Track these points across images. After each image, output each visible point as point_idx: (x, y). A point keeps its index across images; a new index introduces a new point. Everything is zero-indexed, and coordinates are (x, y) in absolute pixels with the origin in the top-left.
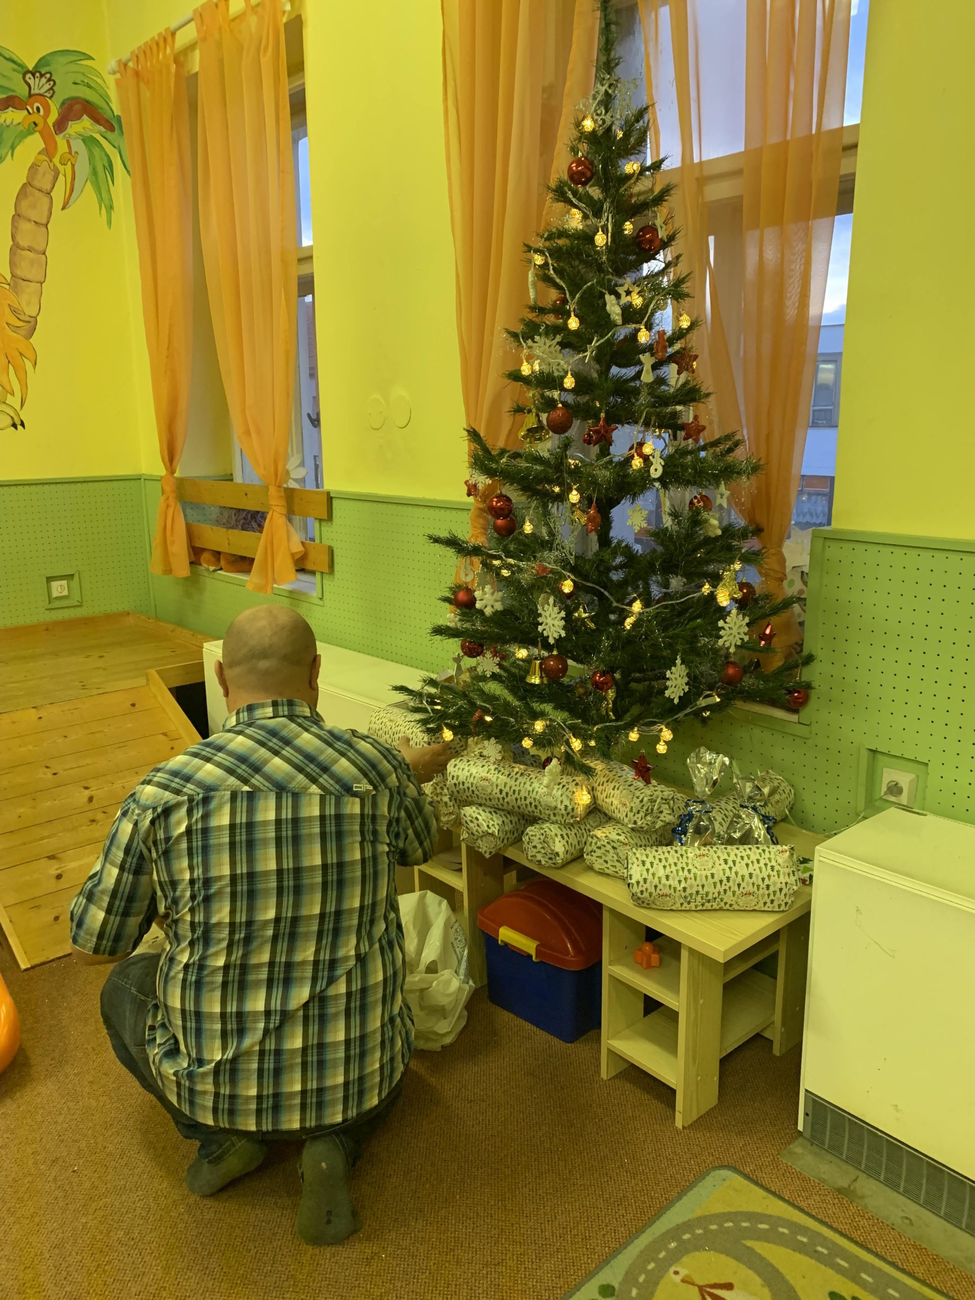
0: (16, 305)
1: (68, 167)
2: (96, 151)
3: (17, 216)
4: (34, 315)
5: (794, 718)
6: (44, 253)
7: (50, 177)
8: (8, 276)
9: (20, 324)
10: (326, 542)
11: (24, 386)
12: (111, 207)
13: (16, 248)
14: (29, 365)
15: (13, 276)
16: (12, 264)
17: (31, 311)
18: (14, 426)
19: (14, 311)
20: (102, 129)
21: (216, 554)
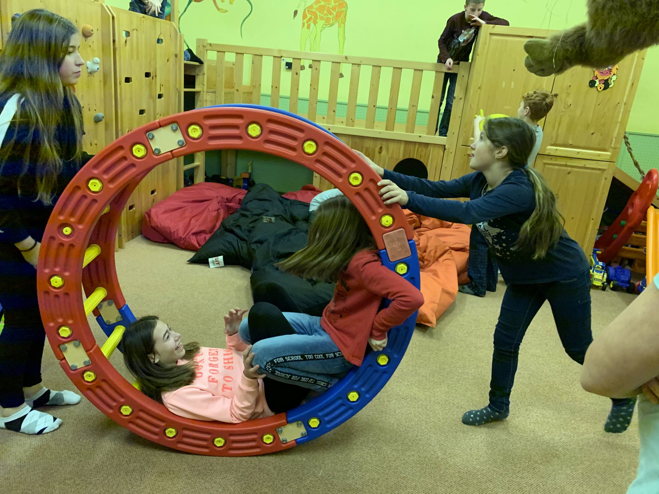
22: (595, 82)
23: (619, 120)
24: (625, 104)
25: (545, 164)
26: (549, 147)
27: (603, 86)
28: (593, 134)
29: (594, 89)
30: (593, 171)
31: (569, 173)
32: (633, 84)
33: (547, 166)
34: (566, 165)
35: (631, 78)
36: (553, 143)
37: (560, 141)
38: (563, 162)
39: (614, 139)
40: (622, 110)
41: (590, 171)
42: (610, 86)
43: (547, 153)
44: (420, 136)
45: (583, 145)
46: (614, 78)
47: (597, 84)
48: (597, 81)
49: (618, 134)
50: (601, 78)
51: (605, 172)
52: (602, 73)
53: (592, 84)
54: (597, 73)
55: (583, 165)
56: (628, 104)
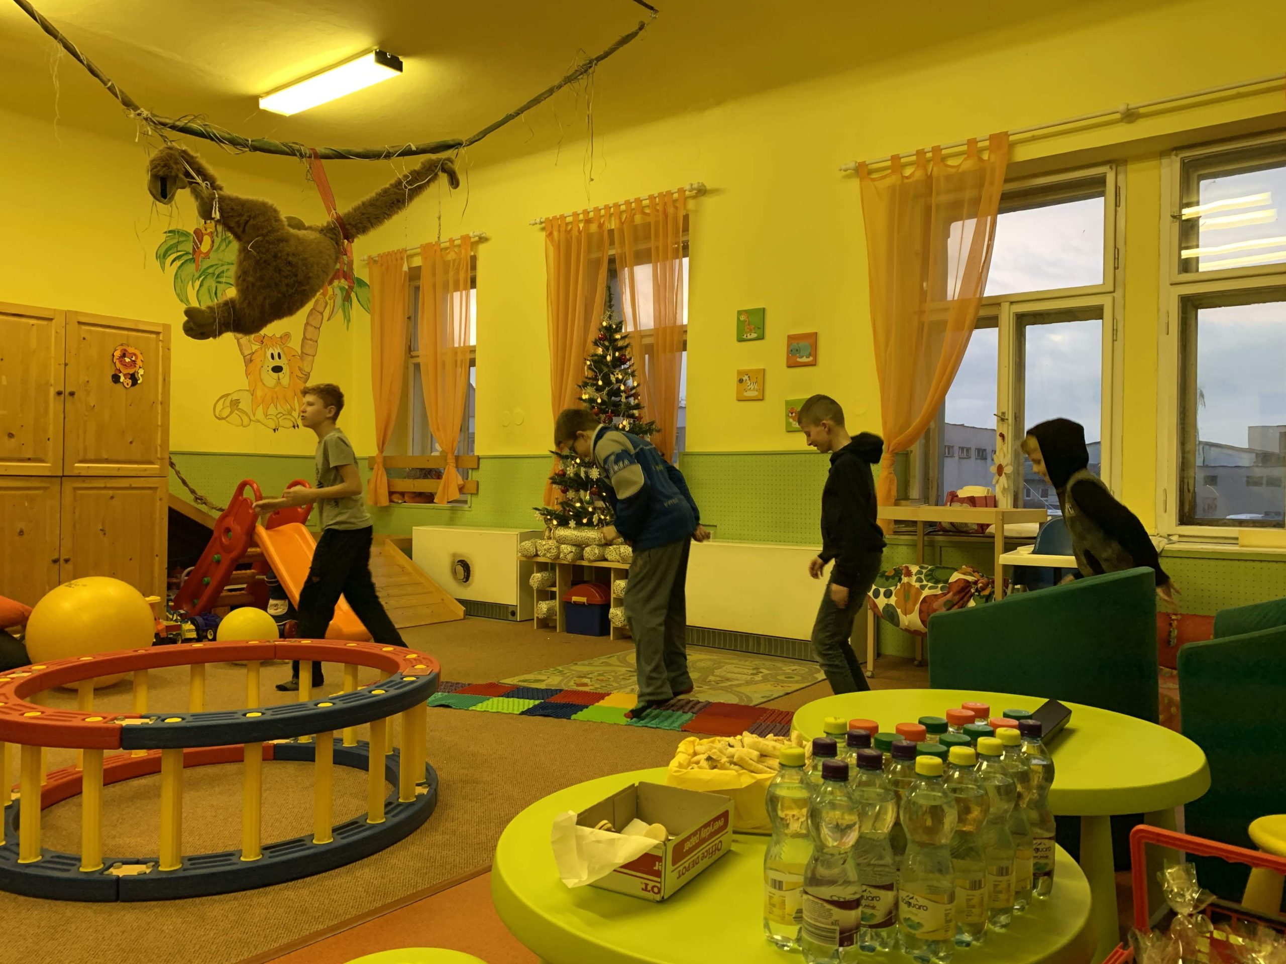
0: (301, 367)
1: (332, 301)
3: (307, 324)
4: (308, 371)
6: (317, 342)
7: (323, 305)
8: (300, 352)
9: (302, 376)
10: (474, 479)
12: (349, 321)
13: (305, 338)
15: (302, 352)
16: (302, 346)
17: (307, 369)
18: (294, 427)
19: (300, 369)
21: (402, 494)
22: (120, 377)
23: (159, 423)
24: (161, 403)
25: (75, 489)
26: (76, 465)
27: (130, 382)
28: (131, 443)
29: (120, 385)
30: (143, 491)
31: (112, 497)
32: (164, 380)
33: (79, 492)
34: (105, 488)
35: (160, 372)
36: (80, 459)
37: (91, 455)
38: (100, 483)
39: (159, 448)
40: (160, 412)
41: (138, 492)
42: (139, 382)
43: (76, 472)
45: (122, 457)
46: (141, 372)
47: (122, 379)
48: (121, 375)
49: (162, 441)
50: (125, 371)
51: (158, 491)
52: (126, 365)
53: (116, 379)
54: (118, 365)
55: (128, 485)
56: (165, 403)
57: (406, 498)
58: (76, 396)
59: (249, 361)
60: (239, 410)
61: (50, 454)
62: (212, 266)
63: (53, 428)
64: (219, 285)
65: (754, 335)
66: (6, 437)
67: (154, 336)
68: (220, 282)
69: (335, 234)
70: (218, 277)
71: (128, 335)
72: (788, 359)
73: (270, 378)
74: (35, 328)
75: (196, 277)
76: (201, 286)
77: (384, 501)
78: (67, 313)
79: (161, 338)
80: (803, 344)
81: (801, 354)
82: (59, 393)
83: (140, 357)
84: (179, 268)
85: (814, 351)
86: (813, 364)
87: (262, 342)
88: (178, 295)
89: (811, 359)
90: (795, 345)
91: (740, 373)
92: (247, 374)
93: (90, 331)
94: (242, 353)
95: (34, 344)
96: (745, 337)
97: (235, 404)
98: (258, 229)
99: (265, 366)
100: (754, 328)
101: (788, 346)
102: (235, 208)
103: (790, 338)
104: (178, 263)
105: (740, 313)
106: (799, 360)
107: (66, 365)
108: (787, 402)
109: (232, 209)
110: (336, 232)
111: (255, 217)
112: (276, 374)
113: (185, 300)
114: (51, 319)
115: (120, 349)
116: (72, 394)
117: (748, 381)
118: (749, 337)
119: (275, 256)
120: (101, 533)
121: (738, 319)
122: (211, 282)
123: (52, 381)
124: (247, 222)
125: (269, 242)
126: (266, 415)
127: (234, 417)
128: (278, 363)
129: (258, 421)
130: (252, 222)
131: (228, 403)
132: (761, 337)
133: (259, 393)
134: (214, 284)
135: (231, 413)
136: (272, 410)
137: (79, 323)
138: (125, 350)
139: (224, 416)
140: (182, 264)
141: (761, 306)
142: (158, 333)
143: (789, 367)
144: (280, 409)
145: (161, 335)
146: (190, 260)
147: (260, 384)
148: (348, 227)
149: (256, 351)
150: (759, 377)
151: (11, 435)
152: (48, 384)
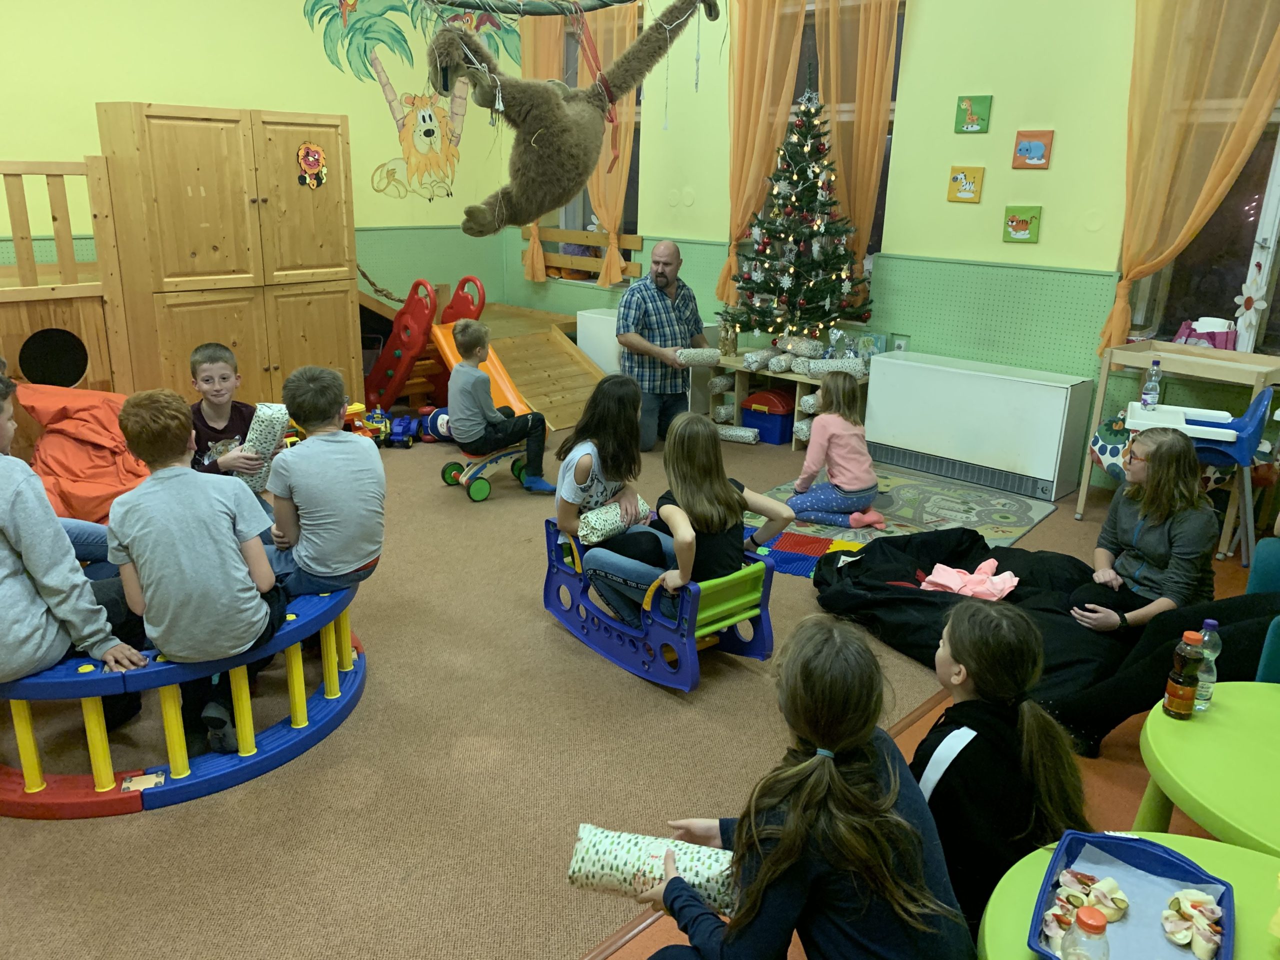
2: (492, 42)
4: (459, 134)
5: (865, 324)
10: (638, 262)
11: (453, 172)
14: (456, 161)
16: (452, 106)
18: (448, 195)
20: (495, 29)
21: (559, 269)
22: (305, 178)
23: (345, 224)
24: (345, 203)
25: (276, 297)
26: (275, 273)
27: (315, 182)
28: (321, 246)
29: (306, 187)
30: (336, 295)
31: (309, 303)
32: (346, 178)
33: (280, 300)
34: (303, 294)
35: (342, 168)
36: (279, 267)
37: (287, 263)
38: (297, 291)
39: (347, 249)
40: (344, 211)
41: (331, 296)
42: (324, 181)
43: (276, 281)
44: (53, 289)
45: (314, 263)
46: (325, 170)
47: (308, 180)
48: (307, 176)
49: (349, 242)
50: (310, 172)
51: (349, 294)
52: (309, 165)
53: (302, 180)
54: (304, 166)
55: (321, 290)
56: (349, 203)
57: (563, 274)
58: (268, 203)
59: (402, 126)
60: (395, 180)
61: (252, 265)
62: (359, 20)
63: (251, 239)
64: (368, 42)
65: (976, 128)
66: (212, 251)
67: (333, 130)
68: (367, 39)
69: (601, 100)
70: (366, 33)
71: (309, 133)
72: (1015, 159)
73: (423, 143)
74: (224, 132)
75: (344, 35)
76: (350, 44)
77: (541, 277)
78: (251, 112)
79: (340, 132)
80: (1036, 143)
81: (1032, 155)
82: (254, 201)
83: (323, 155)
84: (328, 24)
85: (1047, 155)
86: (1045, 167)
87: (413, 104)
88: (329, 56)
89: (1043, 161)
90: (1025, 144)
91: (954, 169)
92: (401, 141)
93: (275, 131)
94: (395, 118)
95: (225, 152)
96: (965, 129)
97: (391, 173)
98: (541, 120)
99: (418, 130)
100: (977, 119)
101: (1017, 145)
102: (517, 96)
103: (1021, 135)
104: (326, 20)
105: (961, 99)
106: (1028, 161)
107: (256, 170)
108: (1008, 210)
109: (514, 98)
110: (602, 98)
111: (537, 107)
112: (428, 139)
113: (335, 62)
114: (237, 122)
115: (303, 147)
116: (265, 201)
117: (963, 180)
118: (970, 129)
119: (559, 150)
120: (303, 339)
121: (959, 106)
122: (359, 39)
123: (245, 188)
124: (528, 112)
125: (552, 135)
126: (421, 184)
127: (391, 189)
128: (428, 125)
129: (414, 191)
130: (534, 112)
131: (384, 174)
132: (984, 131)
133: (413, 160)
134: (363, 41)
135: (389, 183)
136: (426, 179)
137: (264, 122)
138: (308, 148)
139: (382, 187)
140: (330, 20)
141: (988, 93)
142: (336, 127)
143: (1014, 168)
144: (434, 177)
145: (340, 128)
146: (337, 14)
147: (413, 150)
148: (613, 89)
149: (408, 115)
150: (977, 177)
151: (215, 248)
152: (242, 192)
